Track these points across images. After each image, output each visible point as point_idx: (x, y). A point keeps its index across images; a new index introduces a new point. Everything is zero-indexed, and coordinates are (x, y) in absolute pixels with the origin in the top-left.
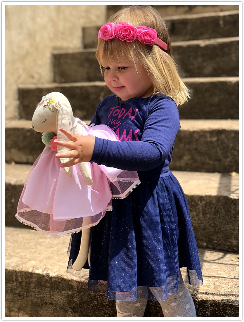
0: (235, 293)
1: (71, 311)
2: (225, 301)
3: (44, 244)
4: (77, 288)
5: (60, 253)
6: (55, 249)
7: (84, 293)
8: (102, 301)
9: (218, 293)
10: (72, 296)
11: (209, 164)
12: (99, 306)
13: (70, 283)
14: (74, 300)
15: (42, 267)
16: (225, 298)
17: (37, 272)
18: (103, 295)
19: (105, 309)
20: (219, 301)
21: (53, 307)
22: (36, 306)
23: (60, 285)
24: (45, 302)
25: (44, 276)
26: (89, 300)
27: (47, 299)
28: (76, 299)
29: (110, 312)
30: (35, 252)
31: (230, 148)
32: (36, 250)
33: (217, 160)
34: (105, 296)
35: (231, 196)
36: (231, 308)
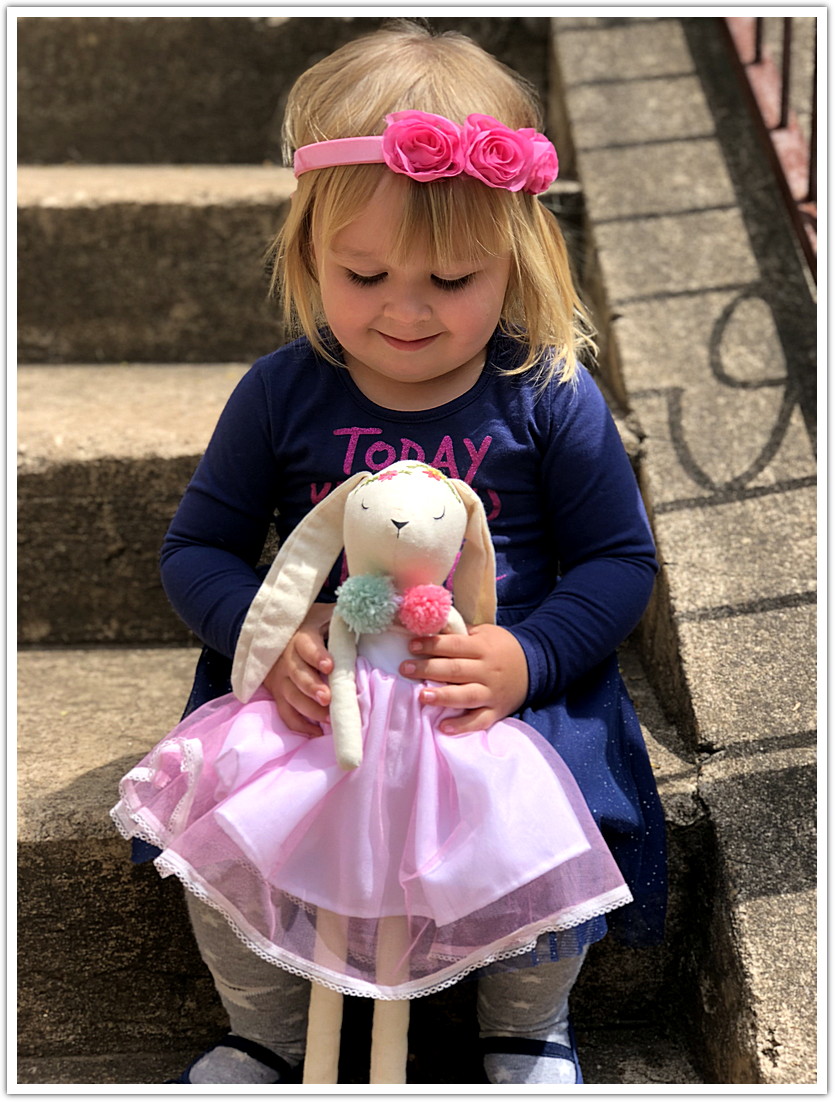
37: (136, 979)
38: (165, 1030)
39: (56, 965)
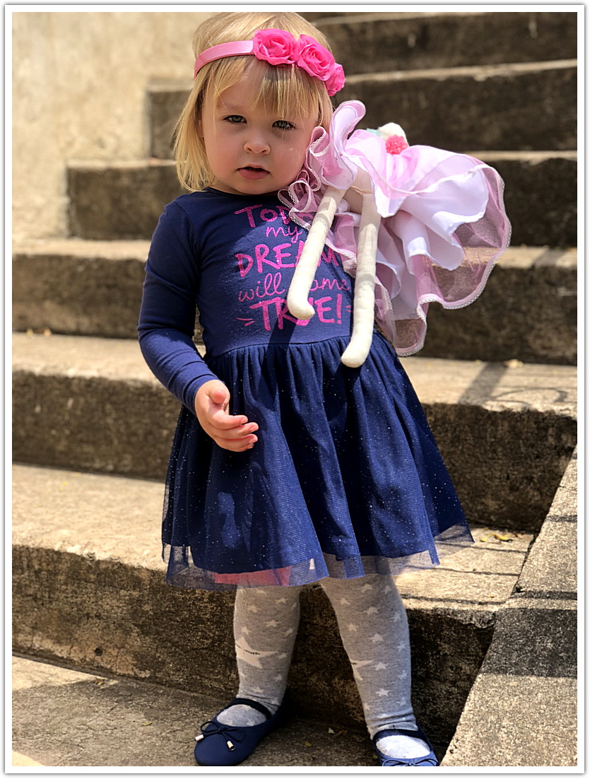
0: (462, 598)
1: (137, 632)
2: (439, 613)
3: (95, 500)
4: (150, 584)
5: (126, 516)
6: (116, 509)
7: (163, 594)
8: (198, 612)
9: (430, 597)
10: (140, 601)
11: (463, 341)
12: (194, 621)
13: (136, 573)
14: (143, 609)
15: (82, 542)
16: (441, 605)
17: (70, 550)
18: (200, 600)
19: (205, 627)
20: (428, 612)
21: (103, 624)
22: (68, 621)
23: (115, 578)
24: (85, 612)
25: (83, 559)
26: (173, 610)
27: (91, 608)
28: (146, 608)
29: (214, 633)
30: (73, 513)
31: (509, 306)
32: (75, 510)
33: (479, 333)
34: (205, 600)
35: (486, 405)
36: (451, 626)
37: (210, 656)
38: (222, 686)
39: (176, 639)
